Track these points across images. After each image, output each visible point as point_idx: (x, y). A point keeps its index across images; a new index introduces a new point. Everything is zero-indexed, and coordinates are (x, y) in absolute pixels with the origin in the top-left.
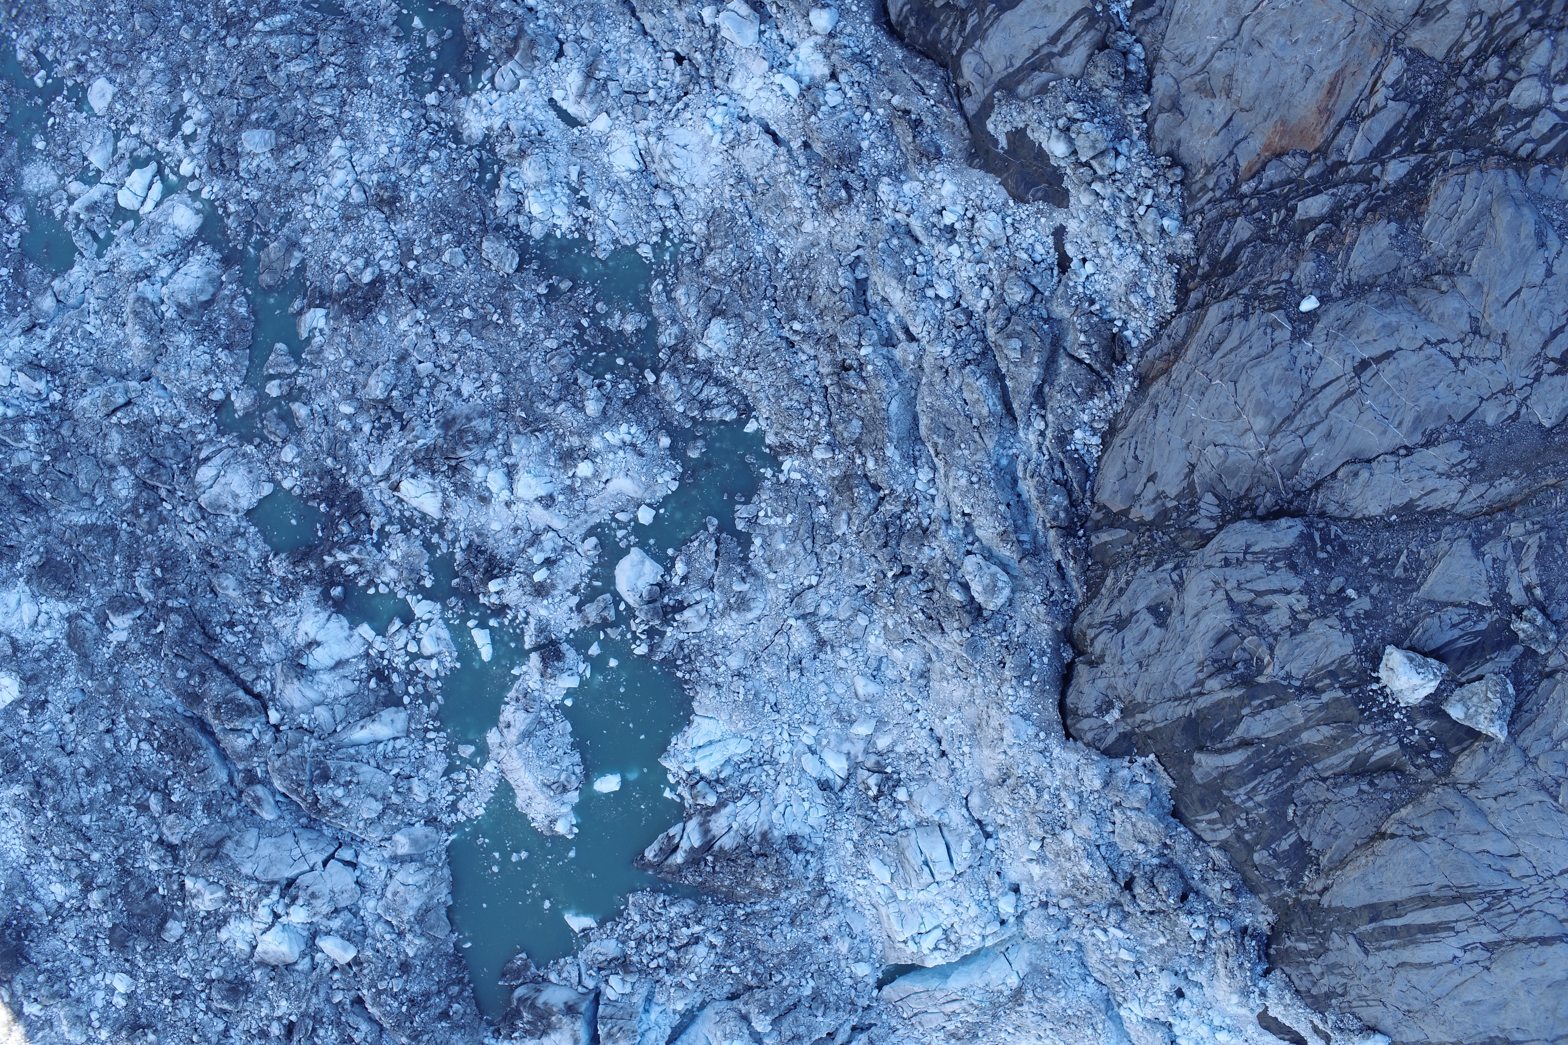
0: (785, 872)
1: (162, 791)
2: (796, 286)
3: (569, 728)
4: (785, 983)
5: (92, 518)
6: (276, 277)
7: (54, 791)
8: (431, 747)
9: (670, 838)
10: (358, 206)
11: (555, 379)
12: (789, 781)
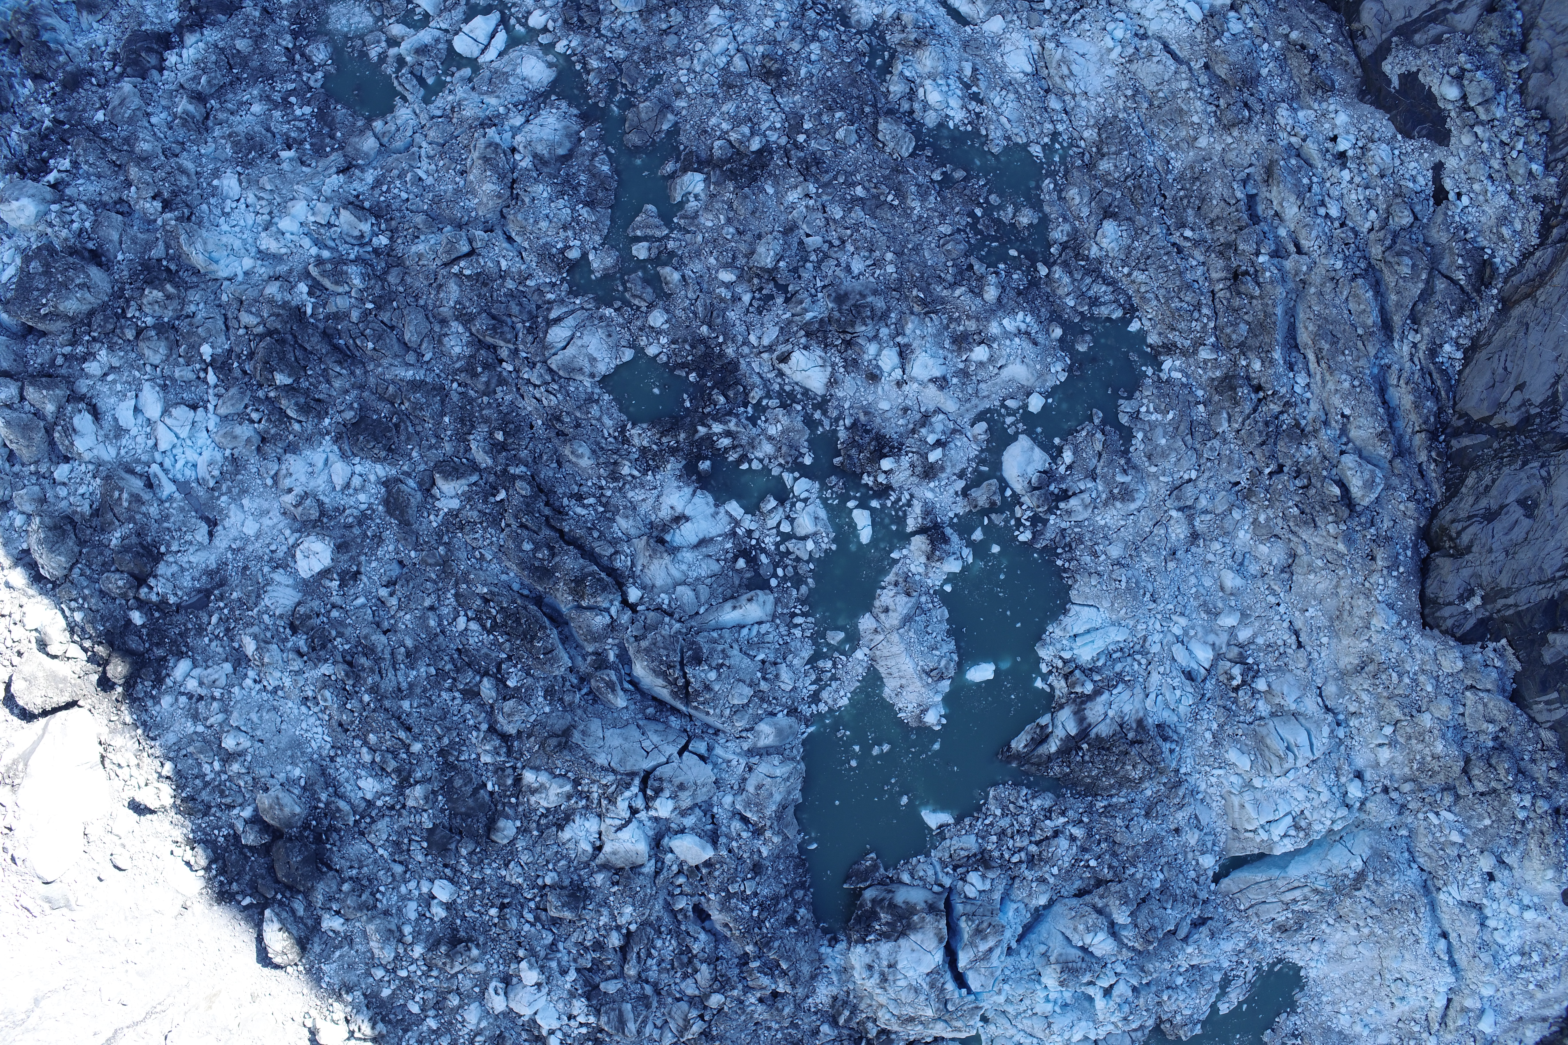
0: (1159, 758)
1: (494, 676)
2: (1186, 196)
3: (947, 615)
4: (1139, 876)
5: (420, 375)
6: (646, 138)
7: (372, 670)
8: (798, 632)
9: (1043, 728)
10: (740, 75)
11: (950, 264)
12: (1161, 669)
